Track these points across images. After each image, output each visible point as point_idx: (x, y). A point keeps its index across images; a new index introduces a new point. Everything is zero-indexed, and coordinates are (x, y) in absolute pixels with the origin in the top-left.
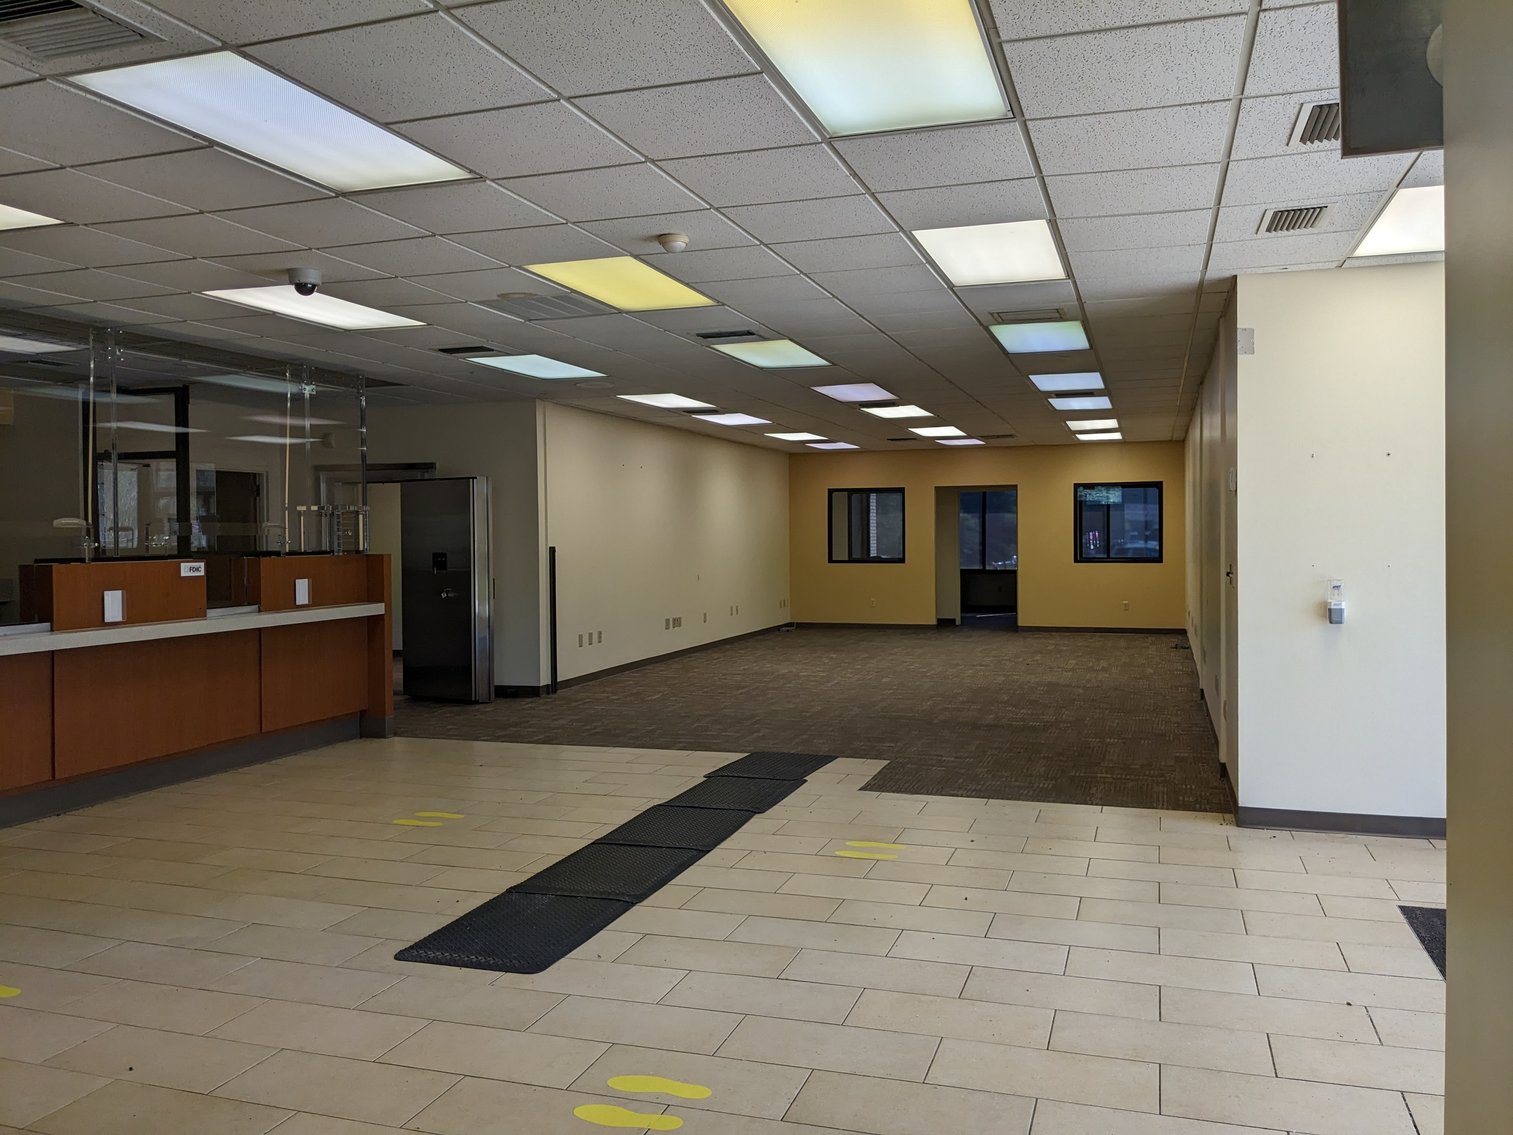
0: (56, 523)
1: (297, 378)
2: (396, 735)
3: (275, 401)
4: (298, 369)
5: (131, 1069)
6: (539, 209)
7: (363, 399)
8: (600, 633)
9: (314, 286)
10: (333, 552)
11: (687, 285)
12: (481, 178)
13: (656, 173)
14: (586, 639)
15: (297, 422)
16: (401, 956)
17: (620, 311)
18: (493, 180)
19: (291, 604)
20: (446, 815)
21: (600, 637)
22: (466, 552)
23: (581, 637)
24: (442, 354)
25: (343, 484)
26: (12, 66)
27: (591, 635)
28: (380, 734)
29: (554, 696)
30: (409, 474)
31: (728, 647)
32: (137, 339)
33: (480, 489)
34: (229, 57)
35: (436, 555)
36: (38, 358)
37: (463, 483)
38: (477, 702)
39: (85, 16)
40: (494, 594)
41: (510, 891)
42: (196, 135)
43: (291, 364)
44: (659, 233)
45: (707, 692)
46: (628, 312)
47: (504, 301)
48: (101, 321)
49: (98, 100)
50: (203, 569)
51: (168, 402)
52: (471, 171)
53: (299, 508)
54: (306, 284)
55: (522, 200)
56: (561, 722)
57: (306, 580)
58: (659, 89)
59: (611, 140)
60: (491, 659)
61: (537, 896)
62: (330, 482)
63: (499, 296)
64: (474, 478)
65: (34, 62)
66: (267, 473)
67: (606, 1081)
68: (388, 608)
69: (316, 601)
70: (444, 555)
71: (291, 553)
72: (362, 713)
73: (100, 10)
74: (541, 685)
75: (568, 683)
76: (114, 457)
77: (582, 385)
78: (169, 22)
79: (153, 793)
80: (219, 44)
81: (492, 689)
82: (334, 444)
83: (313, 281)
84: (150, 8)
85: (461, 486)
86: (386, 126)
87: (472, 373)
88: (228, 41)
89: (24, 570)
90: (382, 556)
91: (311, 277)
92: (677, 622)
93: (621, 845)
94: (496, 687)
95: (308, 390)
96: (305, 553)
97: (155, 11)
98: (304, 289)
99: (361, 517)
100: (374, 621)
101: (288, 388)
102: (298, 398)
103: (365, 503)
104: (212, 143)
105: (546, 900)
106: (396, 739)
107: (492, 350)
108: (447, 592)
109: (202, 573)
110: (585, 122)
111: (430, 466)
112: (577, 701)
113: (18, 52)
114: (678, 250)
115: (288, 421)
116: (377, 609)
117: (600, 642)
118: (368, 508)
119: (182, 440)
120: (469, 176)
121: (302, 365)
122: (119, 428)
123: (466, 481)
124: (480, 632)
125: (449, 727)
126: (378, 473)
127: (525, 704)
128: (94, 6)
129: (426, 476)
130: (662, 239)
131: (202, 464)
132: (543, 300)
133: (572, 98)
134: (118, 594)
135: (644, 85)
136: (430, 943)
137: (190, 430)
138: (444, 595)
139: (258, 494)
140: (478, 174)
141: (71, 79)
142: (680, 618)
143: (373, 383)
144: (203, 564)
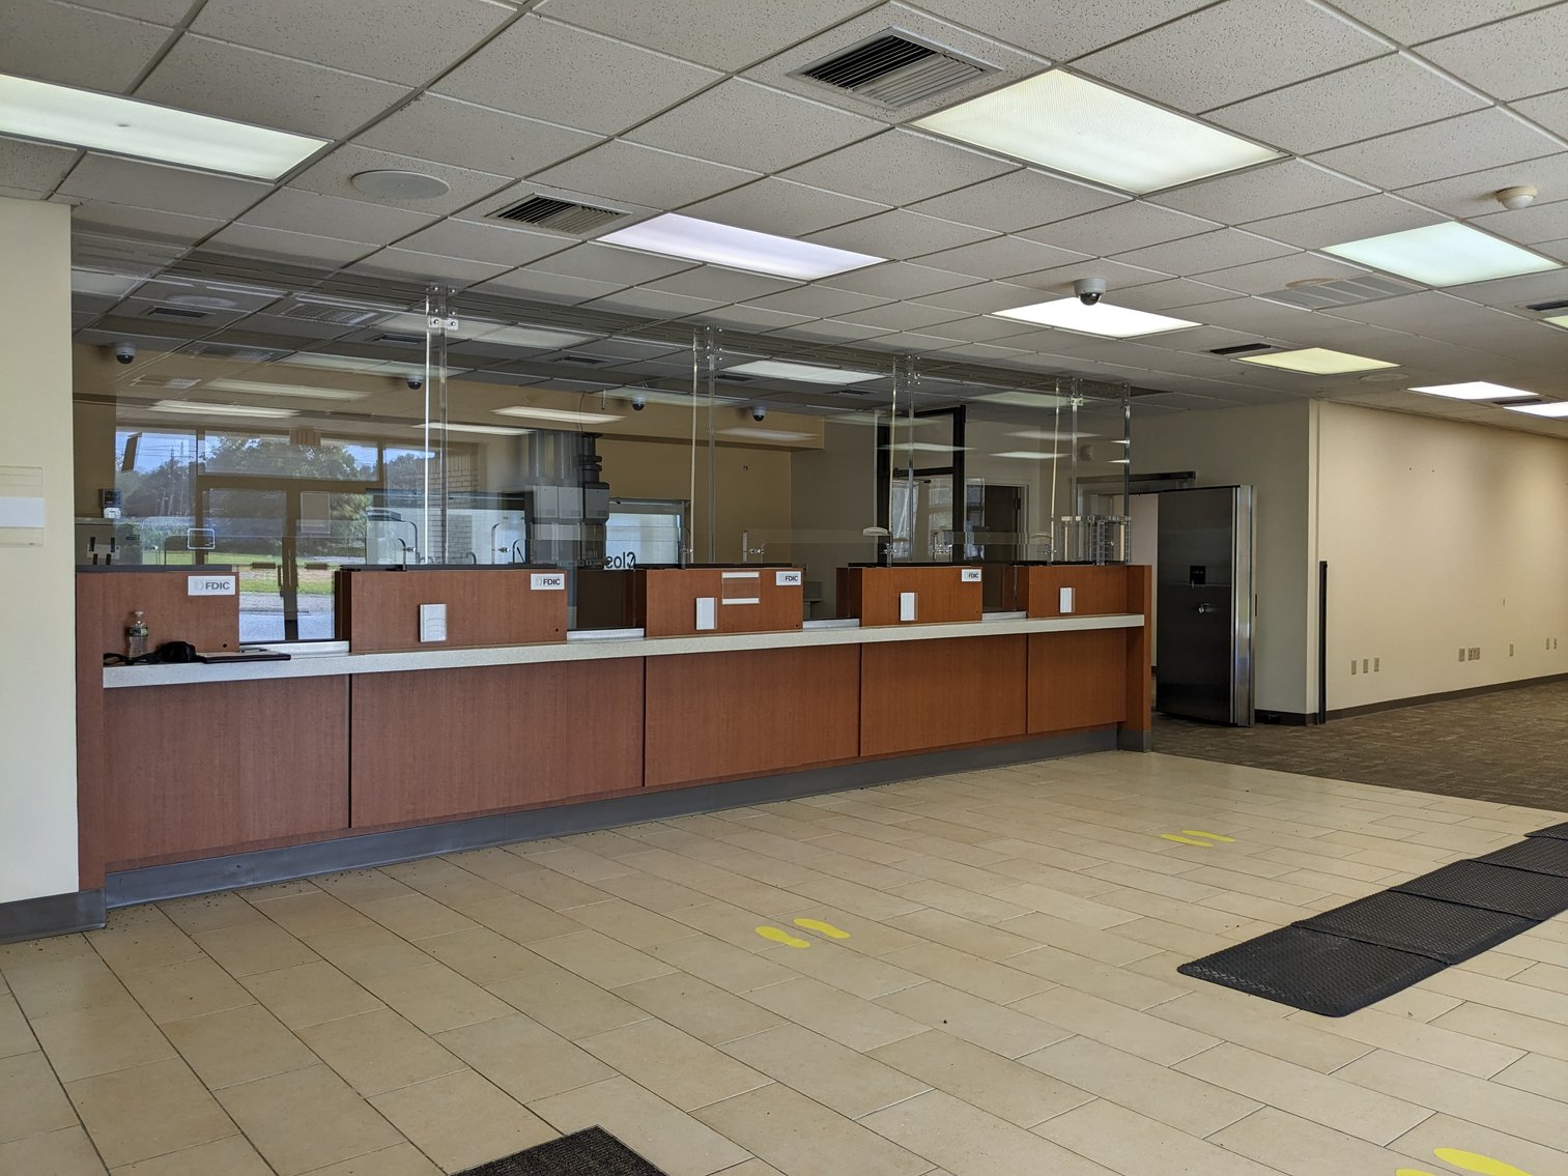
0: (865, 531)
1: (1066, 392)
2: (1153, 750)
3: (1043, 418)
4: (1064, 381)
5: (945, 1022)
6: (1352, 180)
7: (1128, 408)
8: (1377, 661)
9: (1098, 295)
10: (1095, 562)
11: (1526, 247)
12: (1291, 156)
13: (1506, 116)
14: (1360, 667)
15: (1064, 437)
16: (1183, 970)
17: (1431, 288)
18: (1304, 156)
19: (1055, 612)
20: (1213, 836)
21: (1377, 665)
22: (1227, 566)
23: (1354, 663)
24: (1216, 357)
25: (1100, 495)
26: (870, 120)
27: (1366, 662)
28: (1137, 747)
29: (1322, 726)
30: (1166, 484)
31: (1544, 687)
32: (931, 364)
33: (1244, 499)
34: (1056, 73)
35: (1193, 568)
36: (847, 389)
37: (1226, 492)
38: (1235, 725)
39: (936, 62)
40: (1256, 609)
41: (1295, 925)
42: (1012, 159)
43: (1061, 378)
44: (1498, 189)
45: (1516, 738)
46: (1439, 289)
47: (1295, 291)
48: (902, 350)
49: (934, 139)
50: (980, 576)
51: (947, 422)
52: (1280, 150)
53: (1064, 519)
54: (1091, 294)
55: (1333, 173)
56: (1334, 755)
57: (1070, 589)
58: (1526, 16)
59: (1454, 87)
60: (1251, 680)
61: (1328, 936)
62: (1087, 494)
63: (1287, 285)
64: (1237, 487)
65: (889, 113)
66: (1028, 486)
67: (1433, 1150)
68: (1148, 620)
69: (1080, 610)
70: (1203, 568)
71: (1054, 563)
72: (1120, 724)
73: (951, 53)
74: (1308, 712)
75: (1338, 714)
76: (911, 474)
77: (1367, 379)
78: (1006, 51)
79: (938, 780)
80: (1049, 64)
81: (1253, 714)
82: (1092, 458)
83: (1098, 290)
84: (992, 42)
85: (1224, 495)
86: (1197, 117)
87: (1243, 373)
88: (1058, 58)
89: (840, 571)
90: (1143, 566)
91: (1096, 286)
92: (1475, 654)
93: (1424, 897)
94: (1257, 711)
95: (1076, 403)
96: (1069, 563)
97: (997, 44)
98: (1089, 299)
99: (1122, 526)
100: (1134, 633)
101: (1056, 402)
102: (1066, 411)
103: (1126, 514)
104: (1026, 164)
105: (1339, 942)
106: (1153, 754)
107: (1270, 347)
108: (1205, 607)
109: (979, 579)
110: (1425, 71)
111: (1191, 475)
112: (1349, 735)
113: (876, 106)
114: (1524, 204)
115: (1056, 436)
116: (1137, 621)
117: (1376, 670)
118: (1130, 519)
119: (959, 457)
120: (1277, 156)
121: (1071, 378)
122: (914, 450)
123: (1229, 490)
124: (1239, 653)
125: (1207, 748)
126: (1139, 483)
127: (1290, 732)
128: (946, 50)
129: (1185, 486)
130: (1502, 195)
131: (974, 480)
132: (1339, 285)
133: (1413, 46)
134: (912, 595)
135: (1508, 15)
136: (1214, 963)
137: (966, 449)
138: (1201, 610)
139: (1019, 507)
140: (1285, 151)
141: (916, 123)
142: (1479, 649)
143: (1137, 391)
144: (979, 572)
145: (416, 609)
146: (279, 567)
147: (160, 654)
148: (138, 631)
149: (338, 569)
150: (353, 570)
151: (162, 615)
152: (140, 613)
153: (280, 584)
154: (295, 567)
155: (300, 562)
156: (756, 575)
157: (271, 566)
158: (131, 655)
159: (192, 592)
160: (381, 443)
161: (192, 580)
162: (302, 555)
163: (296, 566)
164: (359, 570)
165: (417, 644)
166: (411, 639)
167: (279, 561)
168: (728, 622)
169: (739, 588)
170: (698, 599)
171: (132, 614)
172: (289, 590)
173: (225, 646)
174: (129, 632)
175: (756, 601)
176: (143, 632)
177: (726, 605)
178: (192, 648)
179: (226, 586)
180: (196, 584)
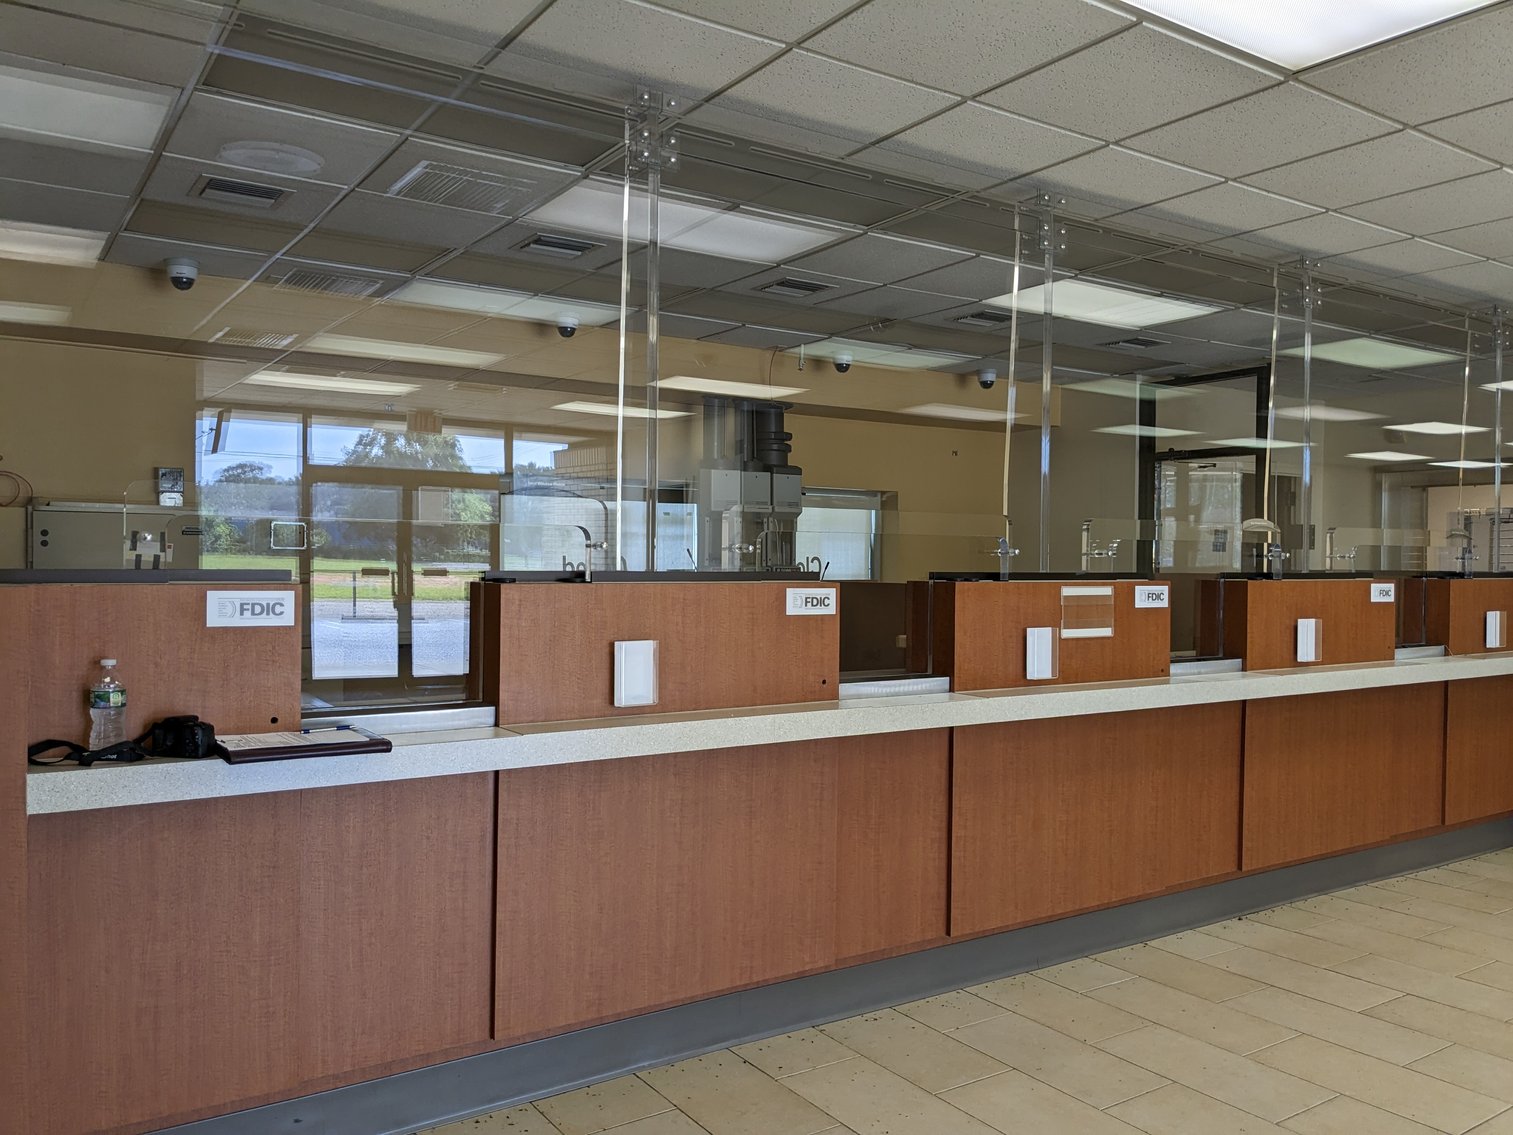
19: (1480, 647)
57: (1498, 612)
89: (1206, 585)
134: (1309, 623)
144: (1391, 587)
145: (607, 650)
146: (393, 573)
147: (149, 740)
148: (105, 697)
149: (476, 578)
150: (503, 581)
151: (156, 665)
152: (110, 663)
153: (394, 593)
154: (410, 573)
155: (417, 567)
156: (1107, 591)
157: (384, 572)
158: (94, 744)
159: (213, 620)
160: (509, 431)
161: (213, 597)
162: (420, 561)
163: (412, 571)
164: (513, 581)
165: (609, 711)
166: (599, 701)
167: (393, 566)
168: (1075, 666)
169: (1083, 612)
170: (1029, 630)
171: (96, 663)
172: (403, 601)
173: (274, 720)
174: (89, 698)
175: (1107, 632)
176: (116, 699)
177: (1067, 640)
178: (209, 729)
179: (278, 609)
180: (222, 606)
